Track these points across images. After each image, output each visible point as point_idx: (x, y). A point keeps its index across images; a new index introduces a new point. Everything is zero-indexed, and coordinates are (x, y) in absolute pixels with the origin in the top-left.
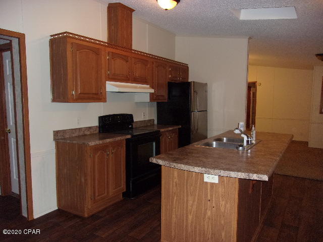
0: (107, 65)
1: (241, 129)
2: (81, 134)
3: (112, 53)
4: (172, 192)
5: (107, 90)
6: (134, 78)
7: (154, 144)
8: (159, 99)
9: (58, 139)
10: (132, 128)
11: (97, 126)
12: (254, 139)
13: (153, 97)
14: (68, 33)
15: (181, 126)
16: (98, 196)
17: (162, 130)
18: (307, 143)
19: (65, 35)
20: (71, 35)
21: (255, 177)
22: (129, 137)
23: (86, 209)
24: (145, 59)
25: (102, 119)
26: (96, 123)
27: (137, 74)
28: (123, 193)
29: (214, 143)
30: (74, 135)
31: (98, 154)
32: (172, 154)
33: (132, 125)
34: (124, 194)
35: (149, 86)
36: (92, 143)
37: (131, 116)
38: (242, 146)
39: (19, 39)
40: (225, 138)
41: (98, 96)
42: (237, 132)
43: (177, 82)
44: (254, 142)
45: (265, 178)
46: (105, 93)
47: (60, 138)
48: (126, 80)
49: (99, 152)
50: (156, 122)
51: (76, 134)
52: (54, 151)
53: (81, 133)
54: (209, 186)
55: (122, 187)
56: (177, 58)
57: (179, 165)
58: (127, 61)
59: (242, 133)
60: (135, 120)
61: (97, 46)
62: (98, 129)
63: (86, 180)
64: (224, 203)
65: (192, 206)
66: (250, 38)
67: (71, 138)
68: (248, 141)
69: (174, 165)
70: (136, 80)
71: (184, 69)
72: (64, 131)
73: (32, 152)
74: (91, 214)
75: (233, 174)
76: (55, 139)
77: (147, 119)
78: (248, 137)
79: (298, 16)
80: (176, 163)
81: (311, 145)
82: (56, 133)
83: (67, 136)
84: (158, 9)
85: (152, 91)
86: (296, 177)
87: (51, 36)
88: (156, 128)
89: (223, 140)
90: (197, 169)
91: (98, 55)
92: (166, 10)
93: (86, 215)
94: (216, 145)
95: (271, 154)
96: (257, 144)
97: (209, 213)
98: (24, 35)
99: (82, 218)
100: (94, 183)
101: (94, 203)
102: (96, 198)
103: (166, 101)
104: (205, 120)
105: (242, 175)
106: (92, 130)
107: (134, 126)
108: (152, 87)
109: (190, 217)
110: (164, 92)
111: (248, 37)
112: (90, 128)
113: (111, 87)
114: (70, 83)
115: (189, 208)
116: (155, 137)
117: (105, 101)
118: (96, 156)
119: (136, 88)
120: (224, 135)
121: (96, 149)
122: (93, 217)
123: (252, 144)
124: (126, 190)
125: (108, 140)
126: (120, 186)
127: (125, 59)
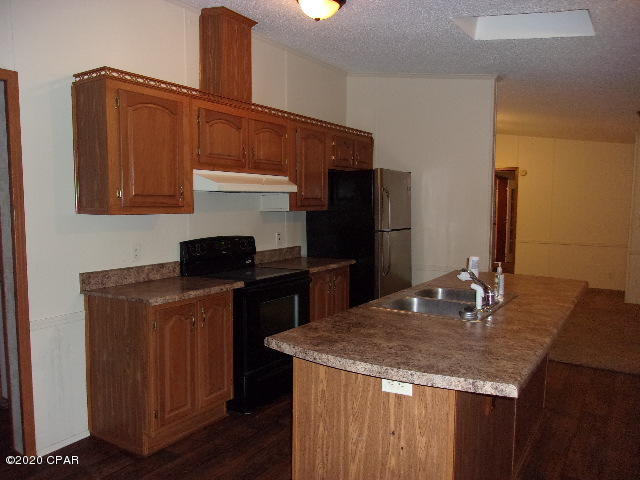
0: (196, 136)
1: (473, 270)
2: (142, 280)
3: (207, 111)
4: (316, 412)
5: (195, 188)
6: (255, 163)
7: (296, 298)
8: (309, 206)
9: (92, 291)
10: (252, 265)
11: (175, 263)
12: (501, 292)
13: (296, 202)
14: (109, 69)
15: (354, 262)
16: (172, 410)
17: (314, 270)
18: (621, 294)
19: (103, 73)
20: (115, 74)
21: (488, 388)
22: (240, 285)
23: (145, 438)
24: (279, 123)
25: (187, 247)
26: (174, 256)
27: (262, 153)
28: (228, 403)
29: (415, 300)
30: (126, 282)
31: (171, 323)
32: (316, 329)
33: (253, 261)
34: (230, 404)
35: (287, 178)
36: (157, 301)
37: (250, 241)
38: (471, 309)
39: (5, 82)
40: (440, 290)
41: (177, 200)
42: (464, 276)
43: (347, 170)
44: (500, 299)
45: (512, 391)
46: (192, 194)
47: (94, 288)
48: (238, 166)
49: (174, 319)
50: (304, 252)
51: (131, 280)
52: (82, 314)
53: (142, 277)
54: (392, 401)
55: (226, 389)
56: (351, 122)
57: (324, 356)
58: (239, 128)
59: (474, 279)
60: (259, 248)
61: (173, 97)
62: (178, 270)
63: (145, 378)
64: (424, 440)
65: (356, 444)
66: (499, 79)
67: (119, 289)
68: (485, 299)
69: (313, 355)
70: (258, 167)
71: (364, 143)
72: (105, 274)
73: (32, 318)
74: (156, 449)
75: (440, 381)
76: (83, 291)
77: (285, 245)
78: (486, 290)
79: (596, 30)
80: (319, 351)
81: (630, 299)
82: (86, 279)
83: (110, 284)
84: (303, 18)
85: (294, 188)
86: (596, 369)
87: (76, 76)
88: (304, 266)
89: (436, 293)
90: (361, 367)
91: (176, 114)
92: (318, 20)
93: (146, 452)
94: (419, 304)
95: (533, 329)
96: (506, 302)
97: (392, 462)
98: (16, 73)
99: (136, 458)
100: (163, 384)
101: (163, 425)
102: (167, 416)
103: (325, 209)
104: (406, 248)
105: (459, 383)
106: (164, 271)
107: (257, 262)
108: (294, 180)
109: (353, 468)
110: (321, 192)
111: (495, 76)
112: (162, 266)
113: (204, 181)
114: (112, 176)
115: (351, 446)
116: (299, 283)
117: (191, 211)
118: (168, 328)
119: (259, 182)
120: (439, 282)
121: (166, 312)
122: (162, 455)
123: (496, 303)
124: (235, 395)
125: (193, 294)
126: (220, 389)
127: (236, 123)
